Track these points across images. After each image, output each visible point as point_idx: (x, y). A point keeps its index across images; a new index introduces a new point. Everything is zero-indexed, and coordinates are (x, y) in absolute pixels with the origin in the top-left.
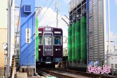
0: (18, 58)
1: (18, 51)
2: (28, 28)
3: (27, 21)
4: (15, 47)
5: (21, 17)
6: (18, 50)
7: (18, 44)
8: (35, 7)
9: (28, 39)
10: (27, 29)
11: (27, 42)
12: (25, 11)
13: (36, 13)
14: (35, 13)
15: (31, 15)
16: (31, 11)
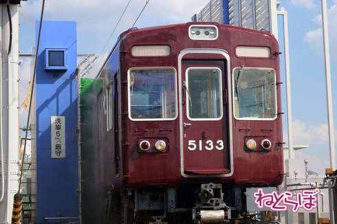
0: (30, 203)
1: (29, 181)
2: (57, 115)
3: (56, 95)
4: (21, 170)
5: (37, 83)
6: (30, 179)
7: (30, 161)
8: (79, 55)
9: (58, 147)
10: (56, 117)
11: (57, 153)
12: (48, 67)
13: (80, 71)
14: (77, 71)
15: (66, 76)
16: (66, 66)
